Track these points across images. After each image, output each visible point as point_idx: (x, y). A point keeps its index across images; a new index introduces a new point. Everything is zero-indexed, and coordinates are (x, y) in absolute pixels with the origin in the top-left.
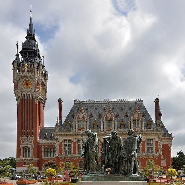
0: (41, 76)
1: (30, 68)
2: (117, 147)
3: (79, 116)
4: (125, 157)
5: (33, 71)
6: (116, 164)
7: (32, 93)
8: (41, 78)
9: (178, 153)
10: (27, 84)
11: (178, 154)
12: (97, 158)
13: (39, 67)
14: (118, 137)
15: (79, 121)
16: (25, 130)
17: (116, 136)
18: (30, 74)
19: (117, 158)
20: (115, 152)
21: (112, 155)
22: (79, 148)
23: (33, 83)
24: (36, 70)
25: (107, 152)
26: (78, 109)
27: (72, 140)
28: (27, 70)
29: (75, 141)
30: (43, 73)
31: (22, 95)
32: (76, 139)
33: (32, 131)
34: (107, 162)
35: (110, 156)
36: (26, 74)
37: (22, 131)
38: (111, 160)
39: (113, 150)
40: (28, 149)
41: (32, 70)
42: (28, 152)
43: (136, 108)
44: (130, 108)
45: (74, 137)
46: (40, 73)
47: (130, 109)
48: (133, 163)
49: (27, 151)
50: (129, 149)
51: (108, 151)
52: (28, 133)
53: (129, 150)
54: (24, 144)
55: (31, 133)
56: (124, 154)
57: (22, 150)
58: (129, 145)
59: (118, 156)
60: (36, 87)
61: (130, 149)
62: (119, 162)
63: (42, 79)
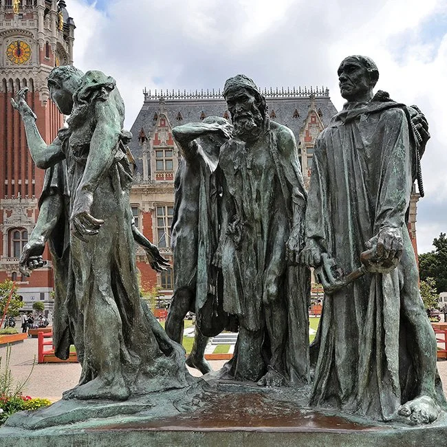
0: (55, 29)
1: (27, 7)
2: (266, 196)
3: (156, 138)
4: (328, 262)
5: (35, 16)
6: (268, 312)
7: (31, 76)
8: (56, 34)
9: (435, 239)
10: (19, 52)
11: (436, 243)
12: (123, 270)
13: (51, 5)
14: (273, 127)
15: (158, 150)
16: (13, 179)
17: (257, 121)
18: (27, 25)
19: (274, 266)
20: (256, 228)
21: (239, 248)
22: (161, 230)
23: (34, 50)
24: (42, 12)
25: (204, 227)
26: (156, 119)
27: (141, 208)
28: (19, 15)
29: (147, 210)
30: (62, 21)
31: (4, 81)
32: (149, 203)
33: (33, 182)
34: (209, 295)
35: (227, 253)
36: (16, 23)
37: (6, 182)
38: (231, 284)
39: (244, 215)
40: (23, 233)
41: (32, 14)
42: (23, 242)
43: (312, 111)
44: (296, 112)
45: (145, 199)
46: (51, 20)
47: (296, 115)
48: (392, 308)
49: (21, 240)
50: (354, 199)
51: (211, 225)
52: (23, 188)
53: (355, 208)
54: (10, 219)
55: (30, 189)
56: (317, 239)
57: (5, 238)
58: (351, 168)
59: (277, 256)
60: (42, 58)
61: (363, 204)
62: (281, 299)
63: (58, 37)
